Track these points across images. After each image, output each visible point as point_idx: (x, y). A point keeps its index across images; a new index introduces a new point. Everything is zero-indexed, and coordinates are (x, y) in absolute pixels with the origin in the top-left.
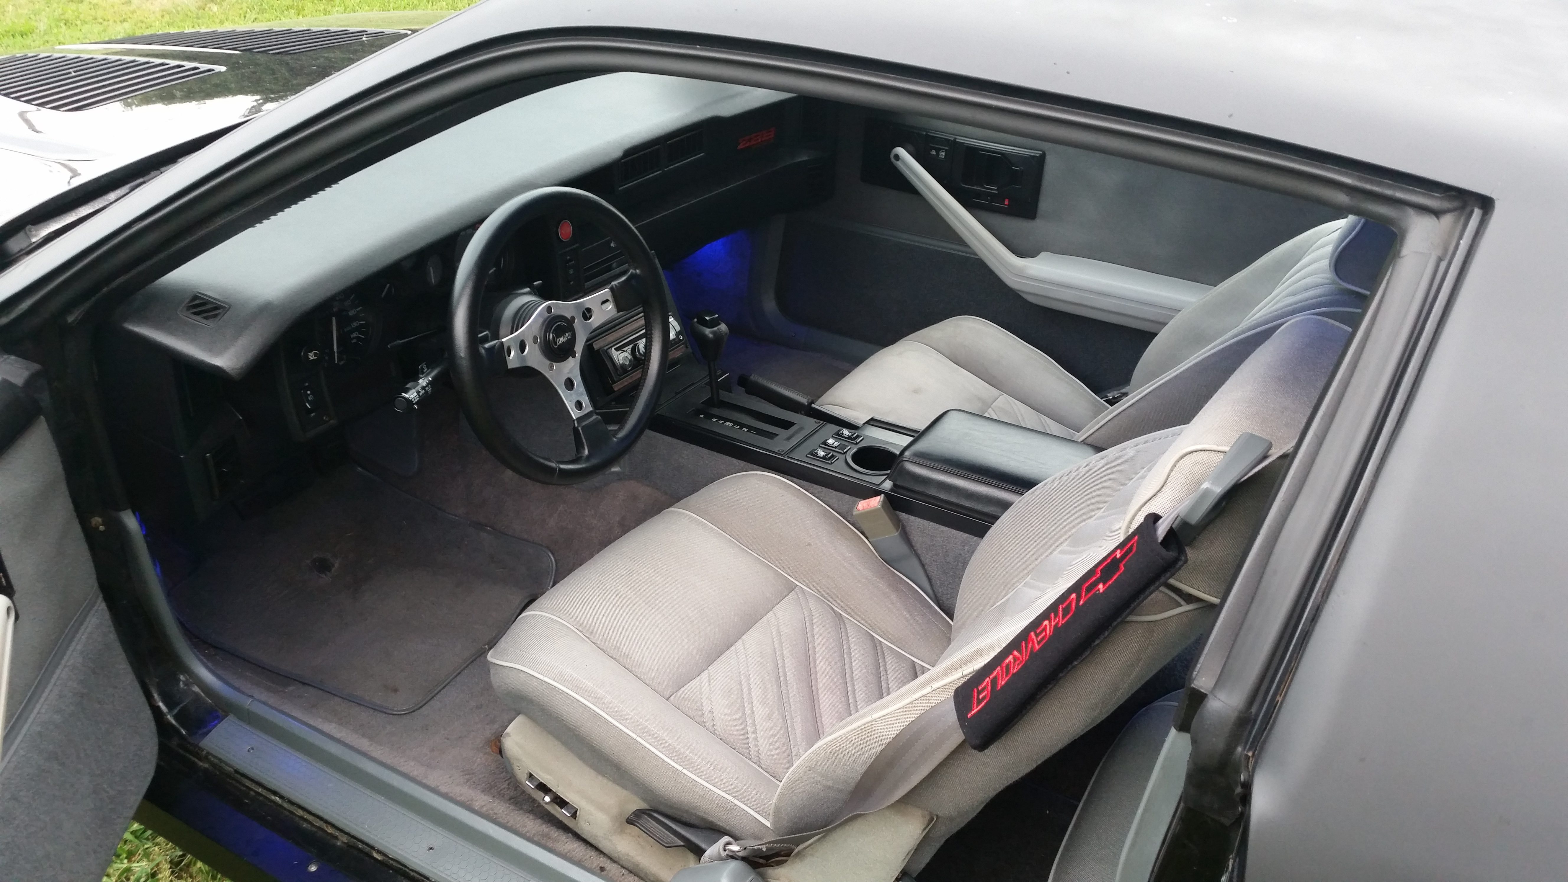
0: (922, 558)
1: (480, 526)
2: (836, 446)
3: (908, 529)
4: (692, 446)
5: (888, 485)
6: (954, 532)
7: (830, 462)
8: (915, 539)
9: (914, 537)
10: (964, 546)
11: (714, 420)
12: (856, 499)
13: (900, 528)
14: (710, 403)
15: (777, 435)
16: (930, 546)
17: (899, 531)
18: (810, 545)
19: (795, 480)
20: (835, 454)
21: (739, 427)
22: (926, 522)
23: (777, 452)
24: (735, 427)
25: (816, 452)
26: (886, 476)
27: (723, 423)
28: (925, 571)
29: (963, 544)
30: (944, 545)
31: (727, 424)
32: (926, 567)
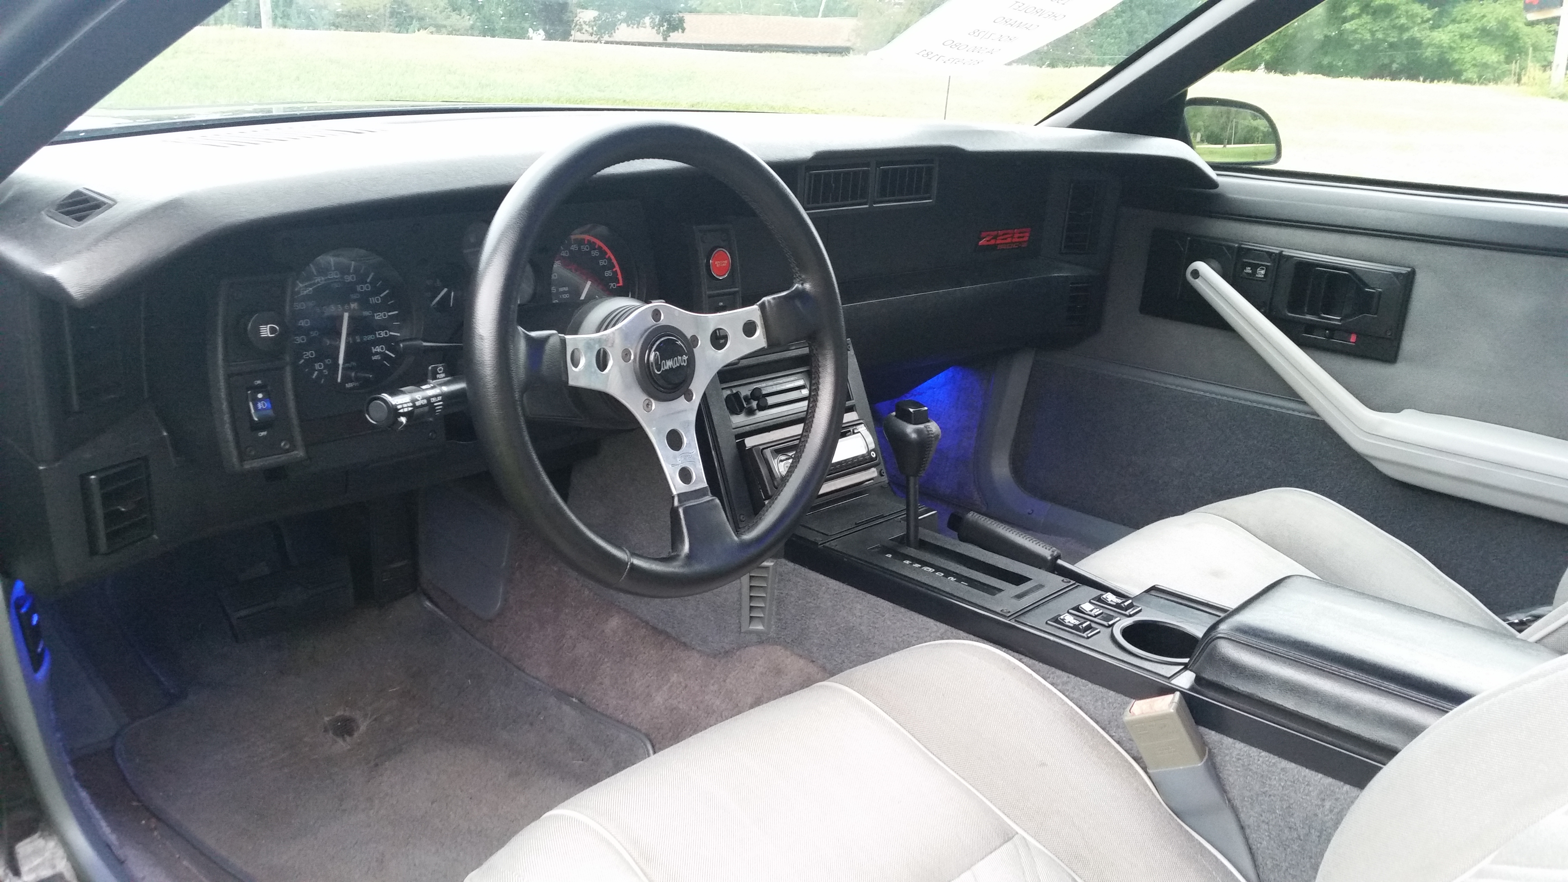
0: (1242, 816)
1: (563, 695)
2: (1096, 614)
3: (1218, 759)
4: (869, 596)
5: (1186, 680)
6: (1306, 772)
7: (1085, 635)
8: (1231, 779)
9: (1230, 775)
10: (1324, 800)
11: (908, 562)
12: (1128, 699)
13: (1207, 756)
14: (904, 541)
15: (1000, 590)
16: (1258, 795)
17: (1204, 760)
18: (1043, 764)
19: (1026, 659)
20: (1093, 625)
21: (943, 574)
22: (1254, 751)
23: (1000, 612)
24: (937, 573)
25: (1062, 617)
26: (1182, 667)
27: (921, 567)
28: (1246, 839)
29: (1322, 796)
30: (1285, 795)
31: (925, 568)
32: (1248, 831)
